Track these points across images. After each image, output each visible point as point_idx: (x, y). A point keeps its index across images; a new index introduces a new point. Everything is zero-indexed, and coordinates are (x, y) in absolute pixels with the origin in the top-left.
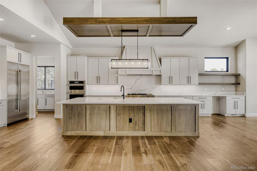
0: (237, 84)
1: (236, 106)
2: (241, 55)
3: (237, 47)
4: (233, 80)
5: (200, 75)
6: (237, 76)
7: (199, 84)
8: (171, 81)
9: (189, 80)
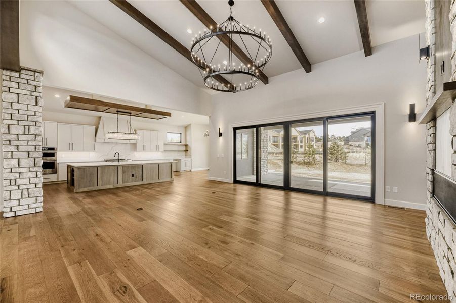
0: (186, 151)
1: (186, 166)
2: (188, 133)
3: (186, 128)
4: (184, 148)
5: (165, 144)
6: (186, 146)
7: (165, 151)
8: (144, 148)
9: (157, 149)
